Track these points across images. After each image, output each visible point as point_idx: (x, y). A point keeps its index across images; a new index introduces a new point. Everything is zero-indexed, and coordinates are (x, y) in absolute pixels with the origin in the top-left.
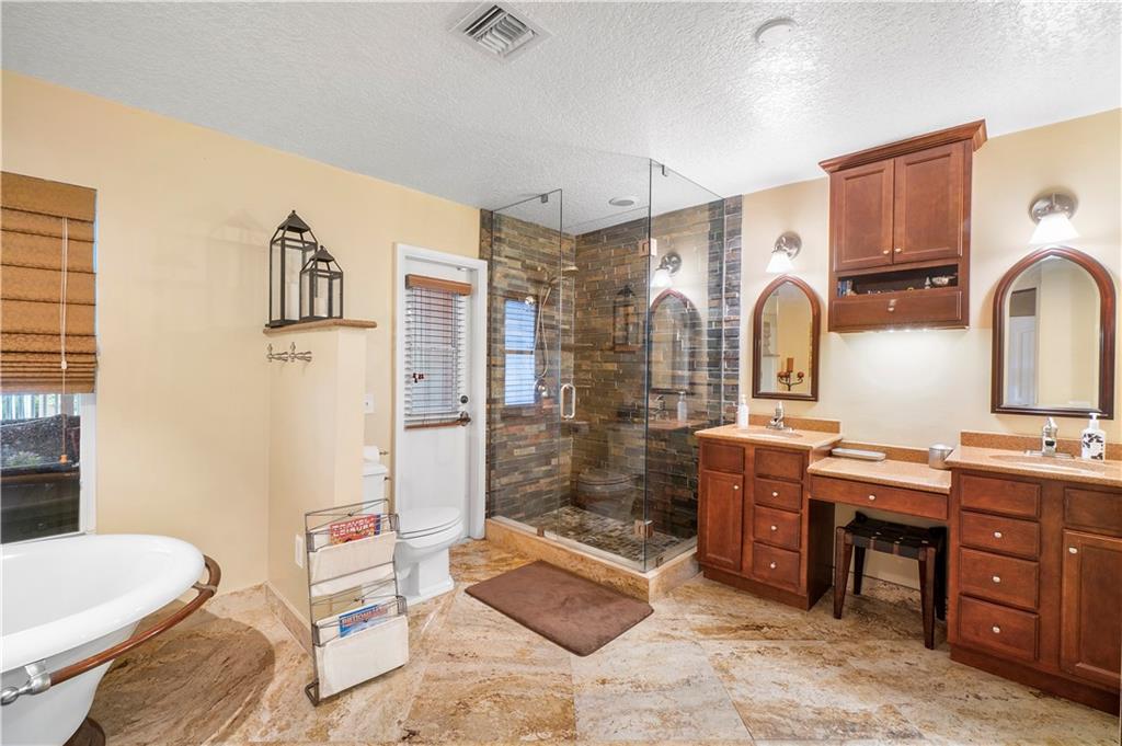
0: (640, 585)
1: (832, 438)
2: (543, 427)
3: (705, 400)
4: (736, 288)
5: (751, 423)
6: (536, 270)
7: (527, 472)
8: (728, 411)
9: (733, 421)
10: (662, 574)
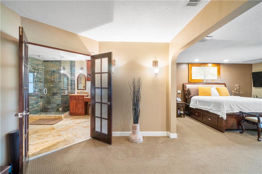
0: (61, 117)
1: (87, 94)
2: (36, 97)
3: (70, 91)
4: (75, 74)
5: (77, 93)
6: (34, 67)
7: (33, 106)
8: (74, 92)
9: (75, 93)
10: (64, 115)
